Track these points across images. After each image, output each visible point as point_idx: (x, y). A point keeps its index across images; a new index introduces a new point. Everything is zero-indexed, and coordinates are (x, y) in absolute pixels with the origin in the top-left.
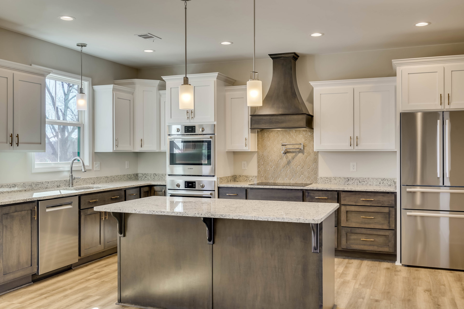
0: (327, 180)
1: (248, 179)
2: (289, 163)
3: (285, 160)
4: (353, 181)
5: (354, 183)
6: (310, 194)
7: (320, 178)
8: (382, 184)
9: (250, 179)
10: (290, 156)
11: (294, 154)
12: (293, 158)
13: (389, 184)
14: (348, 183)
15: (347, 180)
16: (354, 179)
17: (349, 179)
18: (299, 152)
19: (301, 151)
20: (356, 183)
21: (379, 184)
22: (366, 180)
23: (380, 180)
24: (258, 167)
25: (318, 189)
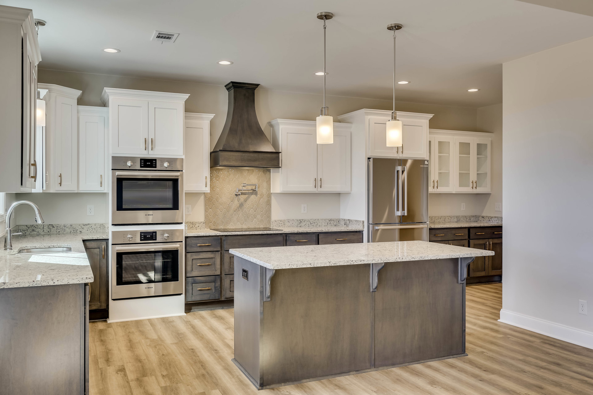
0: (281, 222)
1: (193, 226)
2: (241, 205)
3: (236, 203)
4: (305, 223)
5: (306, 224)
6: (290, 238)
7: (274, 221)
8: (329, 225)
9: (197, 225)
10: (242, 197)
11: (247, 196)
12: (246, 200)
13: (335, 224)
14: (301, 225)
15: (300, 222)
16: (306, 221)
17: (301, 221)
18: (252, 194)
19: (254, 192)
20: (307, 225)
21: (327, 225)
22: (316, 221)
23: (327, 221)
24: (206, 211)
25: (299, 232)
